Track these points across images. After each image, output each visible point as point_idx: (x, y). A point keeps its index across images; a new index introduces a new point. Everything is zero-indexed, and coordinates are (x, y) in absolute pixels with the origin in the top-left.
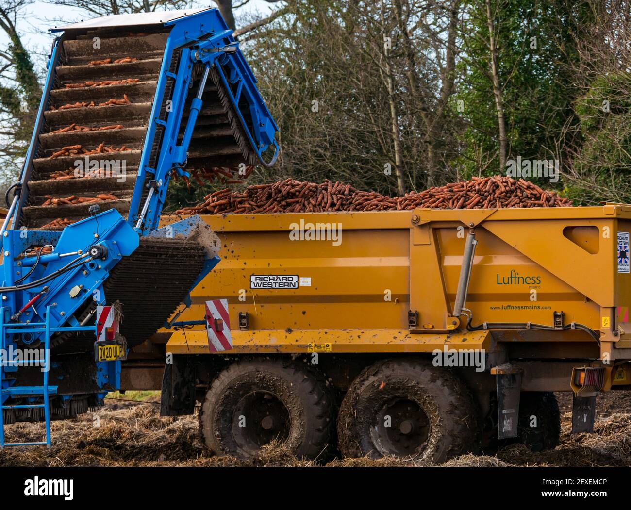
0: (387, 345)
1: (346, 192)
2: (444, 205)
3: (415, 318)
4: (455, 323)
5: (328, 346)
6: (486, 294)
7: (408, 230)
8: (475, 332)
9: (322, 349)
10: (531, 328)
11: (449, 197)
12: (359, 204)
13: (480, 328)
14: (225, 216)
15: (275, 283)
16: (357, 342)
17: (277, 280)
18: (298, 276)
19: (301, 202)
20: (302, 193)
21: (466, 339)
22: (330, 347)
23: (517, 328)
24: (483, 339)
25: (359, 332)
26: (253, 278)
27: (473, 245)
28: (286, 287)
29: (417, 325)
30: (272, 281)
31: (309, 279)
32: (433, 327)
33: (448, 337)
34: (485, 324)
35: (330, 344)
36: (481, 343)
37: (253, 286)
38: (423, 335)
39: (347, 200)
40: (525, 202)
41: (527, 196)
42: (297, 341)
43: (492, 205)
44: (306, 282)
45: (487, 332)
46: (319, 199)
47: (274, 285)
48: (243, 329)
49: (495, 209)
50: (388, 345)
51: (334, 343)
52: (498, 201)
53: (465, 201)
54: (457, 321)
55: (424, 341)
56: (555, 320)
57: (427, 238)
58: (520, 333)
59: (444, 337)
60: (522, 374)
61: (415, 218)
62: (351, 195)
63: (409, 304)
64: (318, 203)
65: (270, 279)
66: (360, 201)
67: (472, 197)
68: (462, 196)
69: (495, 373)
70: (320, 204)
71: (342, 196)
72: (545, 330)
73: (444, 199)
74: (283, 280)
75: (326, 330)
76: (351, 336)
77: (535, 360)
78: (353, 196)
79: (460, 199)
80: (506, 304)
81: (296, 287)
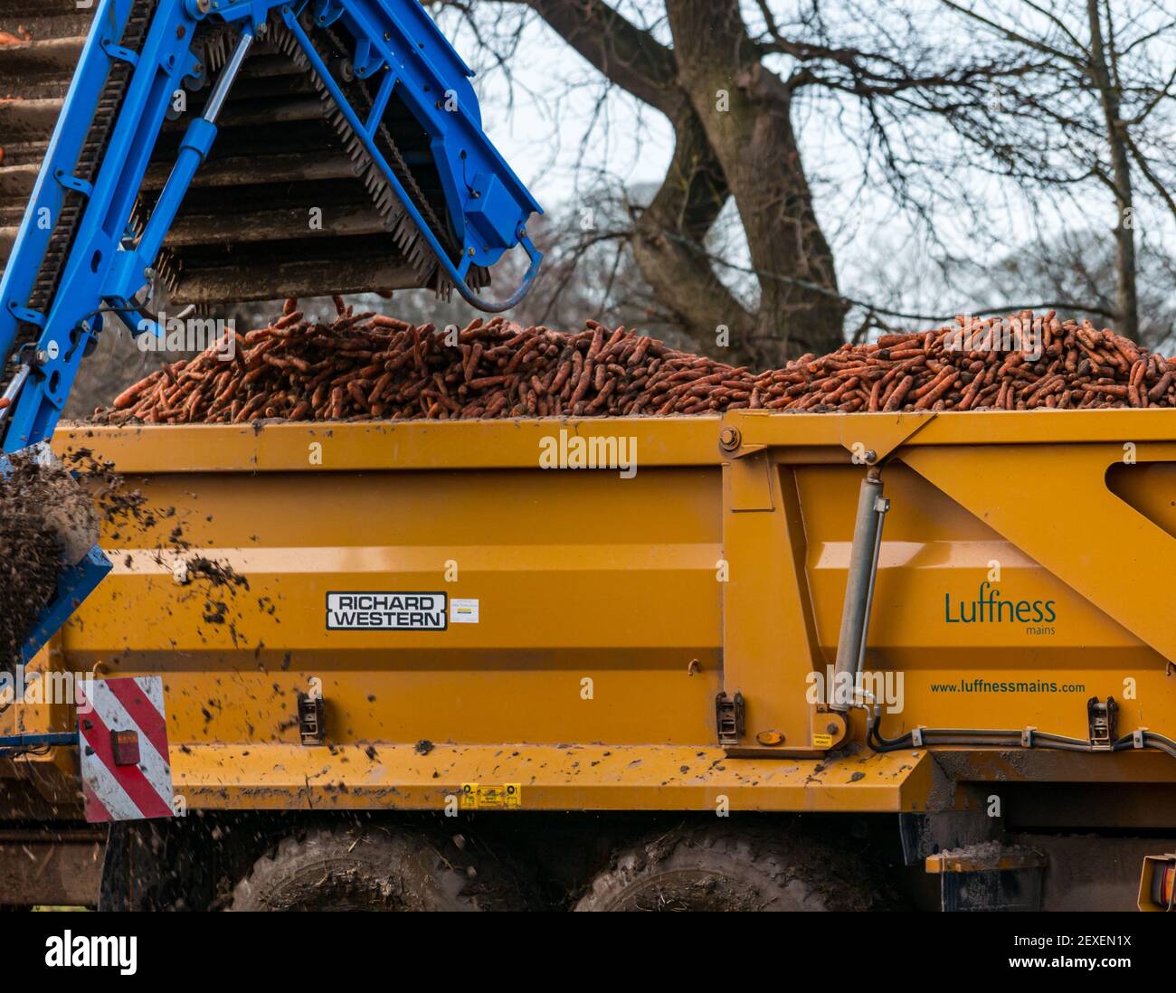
0: (659, 788)
1: (632, 358)
2: (857, 396)
3: (732, 715)
4: (834, 732)
5: (511, 790)
6: (922, 649)
7: (716, 469)
8: (889, 754)
9: (498, 799)
10: (1033, 746)
11: (871, 375)
12: (661, 391)
13: (905, 743)
14: (258, 429)
15: (389, 615)
16: (587, 779)
17: (393, 606)
18: (444, 594)
19: (510, 386)
20: (515, 359)
21: (862, 776)
22: (517, 795)
23: (998, 745)
24: (907, 773)
25: (596, 752)
26: (334, 601)
27: (878, 513)
28: (417, 625)
29: (742, 733)
30: (381, 609)
31: (473, 605)
32: (782, 740)
33: (819, 769)
34: (916, 733)
35: (517, 785)
36: (897, 785)
37: (333, 623)
38: (756, 763)
39: (633, 379)
40: (1079, 387)
41: (1089, 371)
42: (436, 775)
43: (986, 395)
44: (466, 611)
45: (923, 753)
46: (559, 376)
47: (385, 618)
48: (308, 740)
49: (932, 413)
50: (663, 789)
51: (527, 783)
52: (1004, 384)
53: (914, 385)
54: (840, 723)
55: (753, 780)
56: (1091, 721)
57: (765, 490)
58: (1007, 757)
59: (808, 768)
60: (1044, 871)
61: (728, 439)
62: (647, 365)
63: (721, 677)
64: (553, 388)
65: (376, 603)
66: (663, 383)
67: (935, 374)
68: (908, 372)
69: (937, 870)
70: (558, 392)
71: (619, 368)
72: (1070, 752)
73: (860, 379)
74: (407, 605)
75: (518, 747)
76: (577, 764)
77: (1083, 831)
78: (651, 369)
79: (900, 379)
80: (971, 676)
81: (442, 625)
